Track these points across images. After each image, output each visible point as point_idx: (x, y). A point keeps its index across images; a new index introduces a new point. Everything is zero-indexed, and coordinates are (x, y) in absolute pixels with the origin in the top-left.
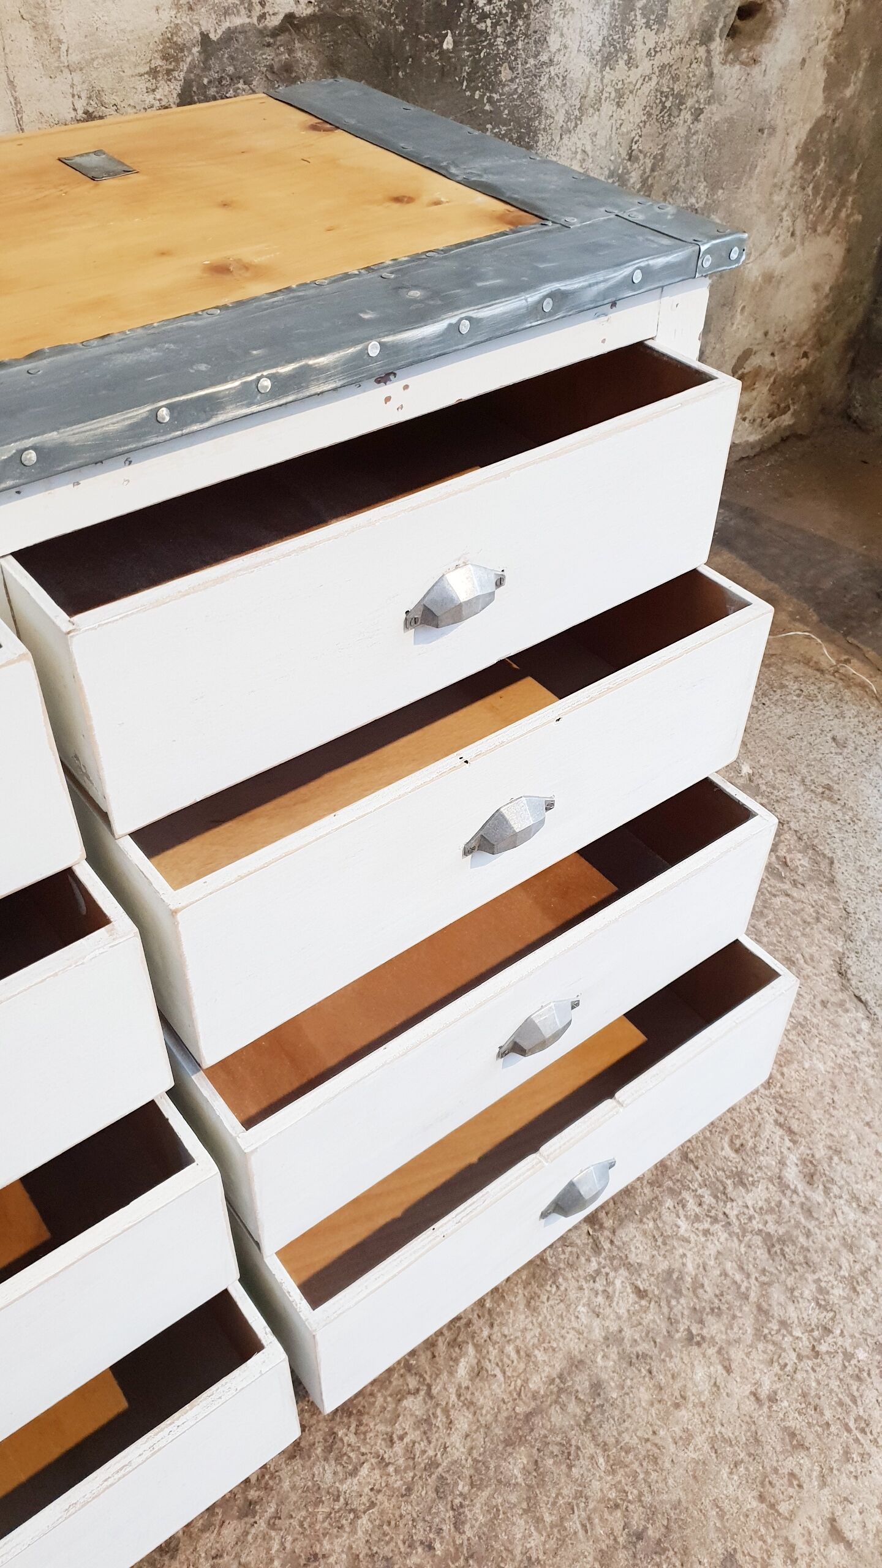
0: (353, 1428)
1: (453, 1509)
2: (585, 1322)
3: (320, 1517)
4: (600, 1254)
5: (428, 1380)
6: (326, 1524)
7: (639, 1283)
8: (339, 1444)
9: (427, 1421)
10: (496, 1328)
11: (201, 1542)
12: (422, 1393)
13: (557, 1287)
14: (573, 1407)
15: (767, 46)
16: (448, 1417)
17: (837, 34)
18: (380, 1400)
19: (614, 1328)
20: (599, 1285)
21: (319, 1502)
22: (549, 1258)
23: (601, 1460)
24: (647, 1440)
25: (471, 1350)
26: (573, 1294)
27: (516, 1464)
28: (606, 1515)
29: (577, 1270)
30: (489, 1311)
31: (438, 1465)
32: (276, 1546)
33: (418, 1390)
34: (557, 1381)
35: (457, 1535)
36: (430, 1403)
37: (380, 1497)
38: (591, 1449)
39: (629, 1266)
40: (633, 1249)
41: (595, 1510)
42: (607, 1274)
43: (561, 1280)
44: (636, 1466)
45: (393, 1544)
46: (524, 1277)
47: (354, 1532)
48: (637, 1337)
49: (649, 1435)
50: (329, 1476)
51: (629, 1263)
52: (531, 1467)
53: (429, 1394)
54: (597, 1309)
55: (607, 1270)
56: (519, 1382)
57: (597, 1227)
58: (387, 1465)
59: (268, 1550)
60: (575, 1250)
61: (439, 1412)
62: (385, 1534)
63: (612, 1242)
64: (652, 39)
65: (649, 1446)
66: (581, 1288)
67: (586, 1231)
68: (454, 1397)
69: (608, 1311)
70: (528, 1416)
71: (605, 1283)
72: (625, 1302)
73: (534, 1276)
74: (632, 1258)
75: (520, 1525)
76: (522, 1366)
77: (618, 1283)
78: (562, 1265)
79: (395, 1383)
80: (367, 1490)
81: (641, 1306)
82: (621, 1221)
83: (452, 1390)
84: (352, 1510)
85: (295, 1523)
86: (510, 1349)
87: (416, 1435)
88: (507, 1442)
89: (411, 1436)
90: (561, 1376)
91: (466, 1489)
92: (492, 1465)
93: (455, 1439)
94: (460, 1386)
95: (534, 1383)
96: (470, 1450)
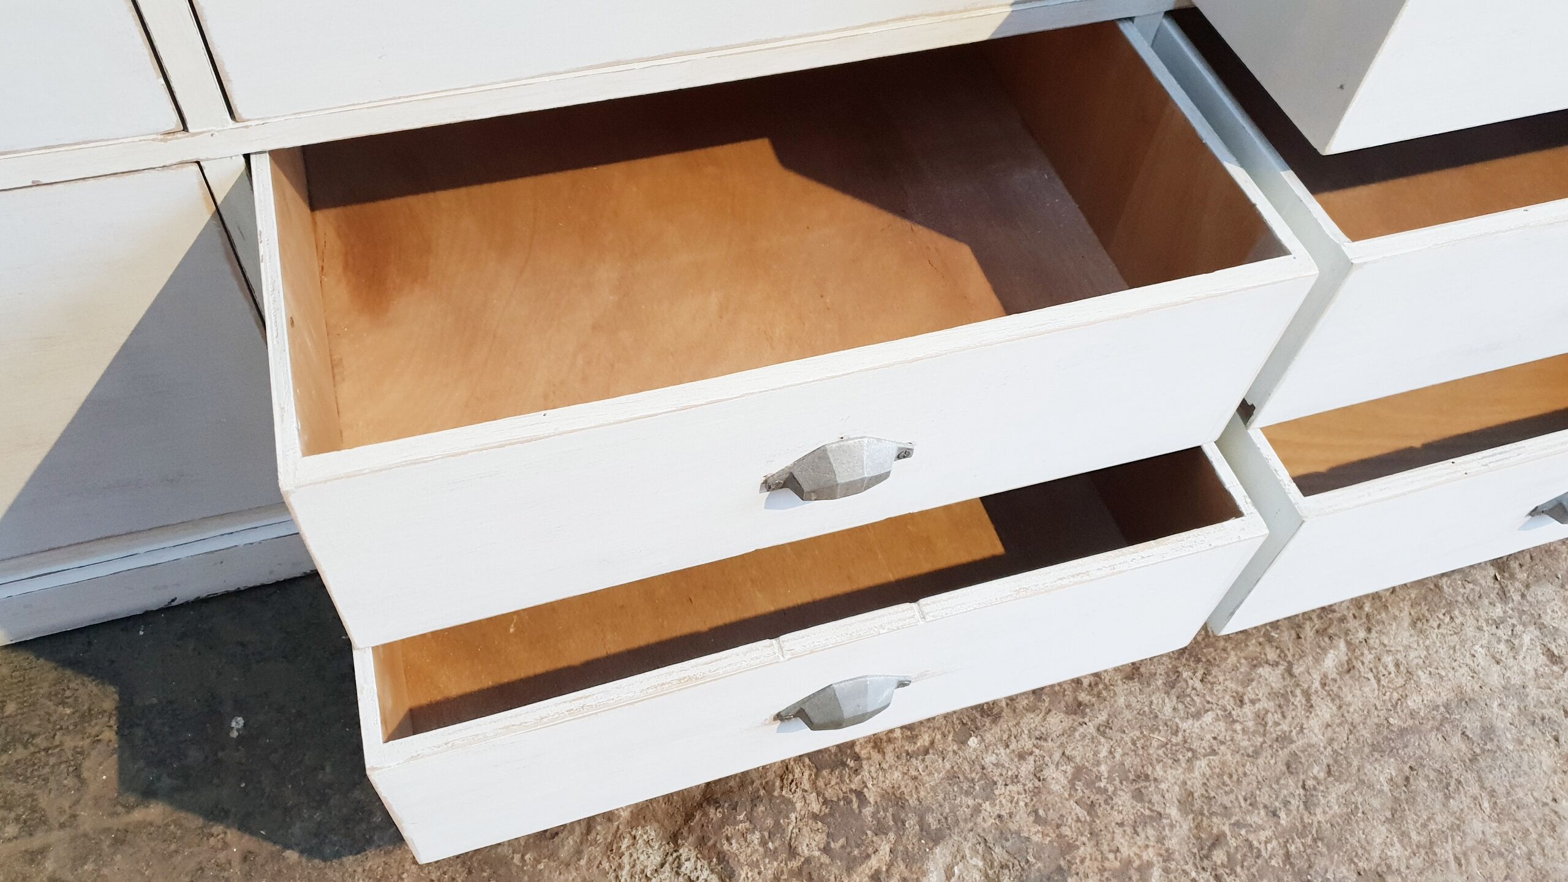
0: (1199, 674)
1: (1304, 787)
2: (1482, 663)
3: (1155, 744)
4: (1506, 603)
5: (1290, 658)
6: (1161, 752)
7: (1553, 647)
8: (1182, 684)
9: (1284, 696)
10: (1374, 634)
11: (1025, 720)
12: (1282, 668)
13: (1451, 618)
14: (1456, 740)
16: (1308, 700)
18: (1232, 659)
19: (1516, 680)
20: (1503, 632)
21: (1154, 729)
22: (1445, 587)
23: (1486, 805)
24: (1545, 804)
25: (1342, 645)
26: (1470, 631)
27: (1383, 772)
28: (1486, 858)
29: (1478, 609)
30: (1368, 615)
31: (1292, 742)
32: (1104, 752)
33: (1277, 664)
34: (1442, 709)
35: (1306, 815)
36: (1289, 681)
37: (1222, 748)
38: (1475, 789)
39: (1541, 627)
40: (1549, 611)
41: (1473, 849)
42: (1514, 625)
43: (1457, 612)
44: (1528, 824)
45: (1232, 797)
46: (1413, 596)
47: (1190, 769)
48: (1543, 699)
49: (1549, 800)
50: (1168, 710)
51: (1543, 624)
52: (1400, 781)
53: (1289, 671)
54: (1498, 656)
55: (1514, 621)
56: (1396, 696)
57: (1506, 575)
58: (1234, 721)
59: (1096, 754)
60: (1477, 589)
61: (1298, 692)
62: (1224, 784)
63: (1523, 596)
65: (1547, 810)
66: (1480, 629)
67: (1493, 575)
68: (1317, 685)
69: (1511, 662)
70: (1403, 732)
71: (1510, 633)
72: (1533, 661)
73: (1425, 599)
74: (1547, 620)
75: (1380, 833)
76: (1400, 681)
77: (1526, 639)
78: (1460, 599)
79: (1251, 648)
80: (1209, 737)
81: (1552, 671)
82: (1538, 579)
83: (1317, 677)
84: (1189, 749)
85: (1127, 739)
86: (1388, 660)
87: (1270, 705)
88: (1375, 748)
89: (1264, 704)
90: (1447, 706)
91: (1322, 775)
92: (1355, 763)
93: (1314, 724)
94: (1325, 676)
95: (1414, 702)
96: (1331, 741)
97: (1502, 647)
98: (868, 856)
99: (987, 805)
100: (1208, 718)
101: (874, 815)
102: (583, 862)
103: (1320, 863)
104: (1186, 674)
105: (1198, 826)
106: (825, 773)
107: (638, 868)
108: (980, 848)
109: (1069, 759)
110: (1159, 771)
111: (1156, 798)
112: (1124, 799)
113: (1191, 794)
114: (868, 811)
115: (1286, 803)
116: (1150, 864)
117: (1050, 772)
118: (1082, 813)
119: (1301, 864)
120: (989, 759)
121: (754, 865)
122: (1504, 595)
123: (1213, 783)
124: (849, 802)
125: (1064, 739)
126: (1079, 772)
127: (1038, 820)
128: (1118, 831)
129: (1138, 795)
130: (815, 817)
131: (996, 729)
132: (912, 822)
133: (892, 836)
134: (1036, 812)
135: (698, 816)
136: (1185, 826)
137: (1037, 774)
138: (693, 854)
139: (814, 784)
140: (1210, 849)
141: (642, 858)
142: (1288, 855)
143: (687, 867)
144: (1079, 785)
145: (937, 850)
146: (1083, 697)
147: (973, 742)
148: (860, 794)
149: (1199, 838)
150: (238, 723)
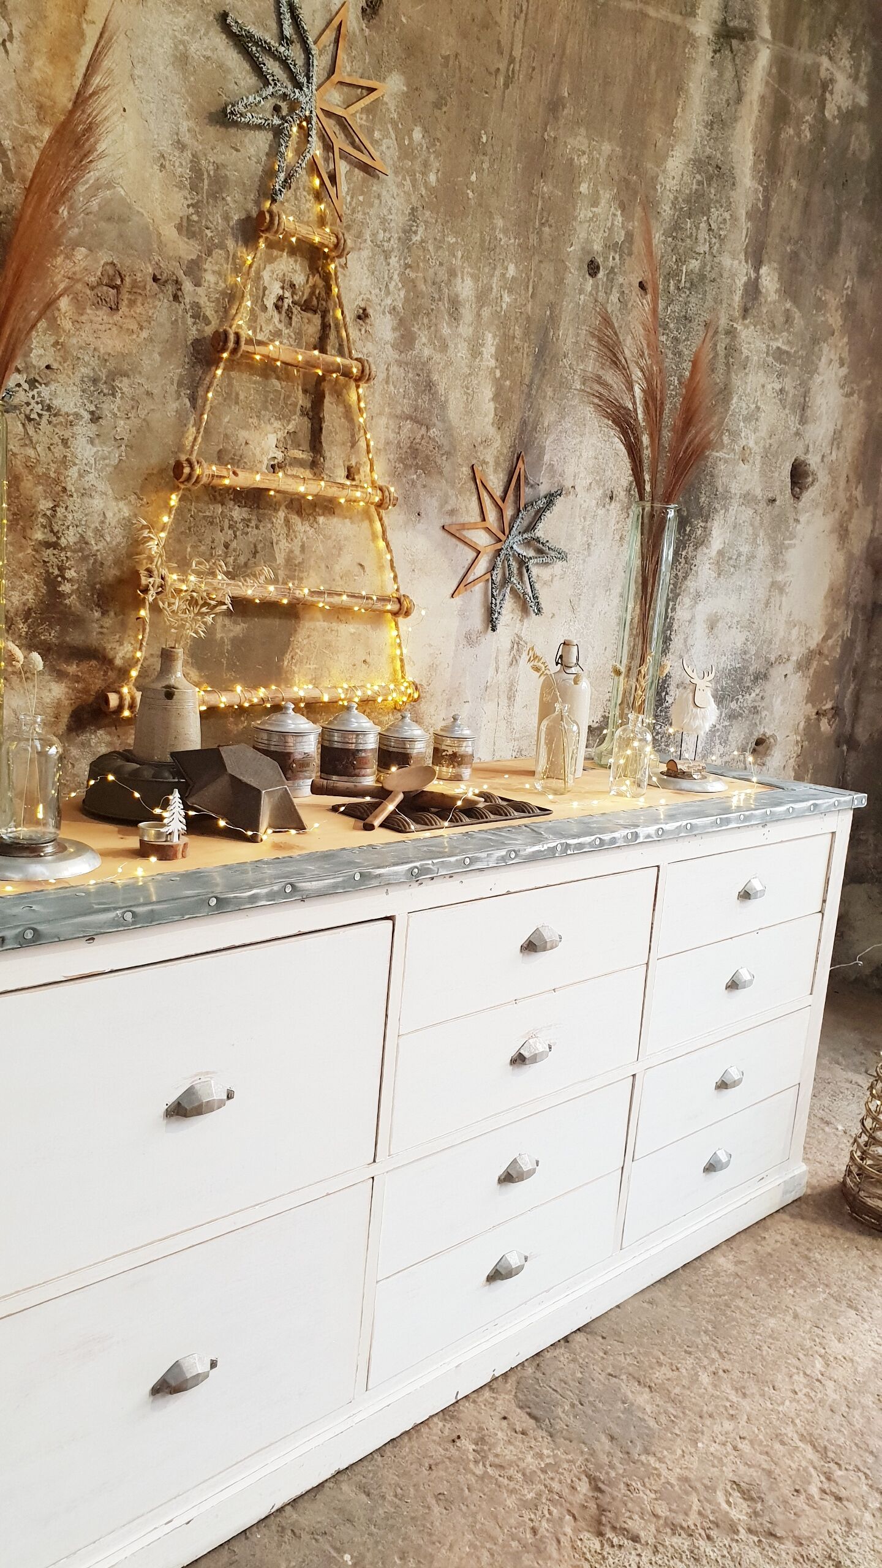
15: (769, 758)
17: (798, 756)
18: (780, 1377)
31: (826, 1401)
47: (795, 1425)
50: (768, 1404)
52: (877, 1402)
53: (805, 1373)
56: (852, 1370)
59: (754, 1432)
64: (722, 750)
70: (865, 1383)
80: (793, 1410)
86: (839, 1357)
87: (808, 1390)
88: (859, 1392)
89: (805, 1391)
90: (874, 1367)
91: (847, 1410)
92: (856, 1400)
93: (829, 1392)
94: (820, 1371)
95: (860, 1370)
96: (841, 1396)
97: (878, 1339)
98: (691, 1506)
99: (724, 1468)
100: (787, 1403)
101: (680, 1488)
102: (566, 1557)
103: (871, 1442)
104: (766, 1389)
105: (814, 1446)
106: (646, 1480)
107: (593, 1551)
108: (734, 1486)
109: (744, 1438)
110: (784, 1431)
111: (791, 1442)
112: (777, 1446)
113: (802, 1435)
114: (677, 1488)
115: (842, 1425)
116: (807, 1467)
117: (740, 1446)
118: (766, 1457)
119: (864, 1446)
120: (712, 1449)
121: (644, 1529)
122: (863, 1319)
123: (808, 1427)
124: (666, 1488)
125: (736, 1430)
126: (751, 1442)
127: (750, 1466)
128: (785, 1459)
129: (783, 1443)
130: (656, 1499)
131: (705, 1437)
132: (698, 1485)
133: (694, 1494)
134: (747, 1464)
135: (603, 1518)
136: (809, 1448)
137: (735, 1448)
138: (614, 1535)
139: (644, 1485)
140: (826, 1453)
141: (592, 1545)
142: (856, 1444)
143: (615, 1541)
144: (756, 1447)
145: (718, 1493)
146: (732, 1412)
147: (700, 1445)
148: (668, 1483)
149: (818, 1451)
150: (347, 1557)
